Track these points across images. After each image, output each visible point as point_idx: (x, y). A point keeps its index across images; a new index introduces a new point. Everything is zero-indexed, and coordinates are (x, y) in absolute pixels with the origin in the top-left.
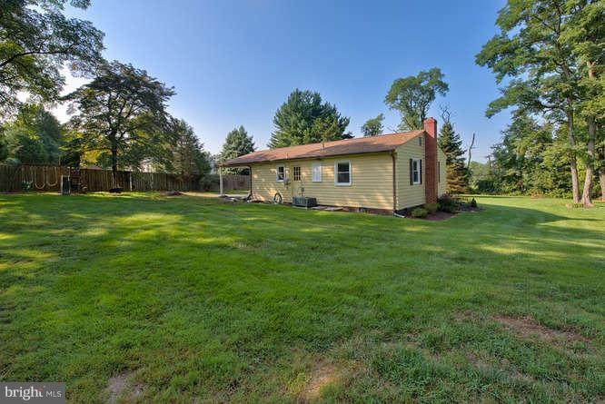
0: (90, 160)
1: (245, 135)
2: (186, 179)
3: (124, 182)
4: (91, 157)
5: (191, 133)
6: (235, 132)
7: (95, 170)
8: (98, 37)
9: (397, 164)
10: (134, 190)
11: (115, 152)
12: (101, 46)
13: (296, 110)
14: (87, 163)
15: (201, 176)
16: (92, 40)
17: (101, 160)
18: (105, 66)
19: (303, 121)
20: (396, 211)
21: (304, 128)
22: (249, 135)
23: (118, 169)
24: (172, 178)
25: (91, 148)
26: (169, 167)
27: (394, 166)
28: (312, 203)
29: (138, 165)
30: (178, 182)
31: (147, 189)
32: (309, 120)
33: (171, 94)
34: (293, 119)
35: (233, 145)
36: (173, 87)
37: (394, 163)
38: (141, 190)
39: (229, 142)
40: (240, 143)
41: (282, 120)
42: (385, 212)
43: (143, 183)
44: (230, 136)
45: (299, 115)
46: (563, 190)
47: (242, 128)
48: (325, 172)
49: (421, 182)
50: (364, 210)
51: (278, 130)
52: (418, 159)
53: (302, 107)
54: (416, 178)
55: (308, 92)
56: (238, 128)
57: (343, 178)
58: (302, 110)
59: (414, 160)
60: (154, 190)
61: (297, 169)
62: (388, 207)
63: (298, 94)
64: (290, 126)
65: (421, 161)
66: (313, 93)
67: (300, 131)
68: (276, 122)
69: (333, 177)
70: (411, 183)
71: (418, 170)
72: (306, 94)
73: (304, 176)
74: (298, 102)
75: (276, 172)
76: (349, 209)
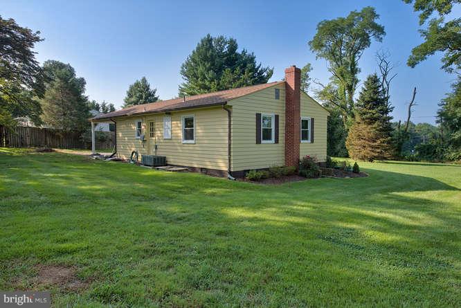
1: (147, 88)
6: (137, 85)
9: (232, 119)
13: (205, 59)
15: (82, 132)
19: (211, 72)
20: (230, 173)
21: (212, 80)
22: (152, 88)
26: (36, 120)
27: (230, 121)
28: (160, 162)
32: (219, 71)
33: (37, 39)
34: (201, 69)
35: (133, 99)
36: (38, 32)
37: (230, 117)
39: (130, 95)
40: (141, 97)
41: (190, 71)
42: (221, 173)
44: (131, 88)
45: (208, 65)
47: (144, 80)
48: (175, 128)
49: (277, 141)
50: (205, 171)
51: (186, 82)
52: (272, 115)
53: (212, 55)
54: (267, 137)
55: (222, 38)
56: (140, 80)
57: (189, 135)
58: (212, 59)
59: (263, 114)
60: (31, 145)
61: (152, 124)
62: (224, 167)
63: (209, 40)
64: (197, 78)
65: (277, 117)
66: (228, 39)
67: (207, 83)
68: (183, 73)
69: (181, 134)
70: (258, 142)
71: (273, 127)
72: (221, 40)
73: (158, 133)
74: (207, 50)
75: (135, 128)
76: (193, 169)
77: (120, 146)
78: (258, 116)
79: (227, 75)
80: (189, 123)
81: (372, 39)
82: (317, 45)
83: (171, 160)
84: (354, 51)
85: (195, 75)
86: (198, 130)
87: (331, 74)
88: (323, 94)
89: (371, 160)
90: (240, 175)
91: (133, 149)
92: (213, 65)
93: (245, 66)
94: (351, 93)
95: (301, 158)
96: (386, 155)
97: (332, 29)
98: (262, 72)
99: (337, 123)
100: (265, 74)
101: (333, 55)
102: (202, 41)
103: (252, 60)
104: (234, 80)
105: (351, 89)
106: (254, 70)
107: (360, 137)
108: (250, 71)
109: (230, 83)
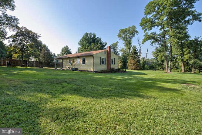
0: (15, 57)
2: (45, 63)
3: (26, 63)
4: (15, 56)
5: (47, 48)
6: (65, 48)
7: (17, 60)
8: (17, 20)
10: (29, 66)
11: (22, 55)
12: (18, 23)
13: (86, 40)
14: (14, 57)
15: (51, 62)
16: (15, 21)
17: (18, 56)
18: (19, 28)
19: (88, 44)
20: (94, 71)
22: (69, 49)
23: (23, 60)
24: (41, 63)
25: (15, 53)
26: (39, 59)
29: (29, 58)
30: (43, 64)
31: (33, 66)
32: (90, 43)
33: (40, 37)
34: (85, 43)
35: (64, 52)
36: (40, 35)
37: (94, 58)
38: (31, 66)
39: (62, 51)
40: (66, 51)
41: (81, 43)
42: (92, 71)
43: (32, 64)
44: (63, 49)
46: (176, 69)
47: (67, 46)
48: (80, 61)
49: (105, 64)
50: (88, 71)
51: (80, 47)
52: (104, 58)
53: (88, 39)
54: (103, 63)
55: (91, 33)
56: (66, 46)
57: (84, 63)
58: (88, 40)
59: (102, 58)
60: (35, 66)
61: (74, 60)
62: (92, 70)
63: (87, 34)
64: (84, 46)
65: (105, 58)
66: (93, 34)
67: (87, 47)
68: (79, 44)
69: (81, 62)
70: (101, 64)
71: (104, 61)
72: (91, 34)
73: (75, 62)
74: (87, 37)
75: (68, 61)
76: (85, 71)
77: (64, 66)
78: (100, 58)
79: (93, 45)
80: (84, 60)
81: (135, 34)
82: (119, 36)
83: (79, 69)
84: (130, 38)
85: (83, 45)
86: (86, 61)
87: (124, 45)
88: (121, 51)
89: (134, 70)
90: (96, 72)
91: (68, 67)
92: (88, 41)
93: (98, 42)
94: (130, 50)
95: (111, 68)
96: (138, 68)
97: (123, 31)
98: (103, 44)
99: (126, 59)
100: (104, 44)
101: (124, 39)
102: (85, 34)
103: (100, 40)
104: (95, 46)
105: (129, 49)
106: (101, 43)
107: (131, 63)
108: (100, 44)
109: (93, 47)
